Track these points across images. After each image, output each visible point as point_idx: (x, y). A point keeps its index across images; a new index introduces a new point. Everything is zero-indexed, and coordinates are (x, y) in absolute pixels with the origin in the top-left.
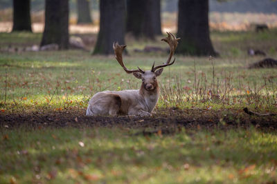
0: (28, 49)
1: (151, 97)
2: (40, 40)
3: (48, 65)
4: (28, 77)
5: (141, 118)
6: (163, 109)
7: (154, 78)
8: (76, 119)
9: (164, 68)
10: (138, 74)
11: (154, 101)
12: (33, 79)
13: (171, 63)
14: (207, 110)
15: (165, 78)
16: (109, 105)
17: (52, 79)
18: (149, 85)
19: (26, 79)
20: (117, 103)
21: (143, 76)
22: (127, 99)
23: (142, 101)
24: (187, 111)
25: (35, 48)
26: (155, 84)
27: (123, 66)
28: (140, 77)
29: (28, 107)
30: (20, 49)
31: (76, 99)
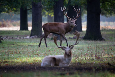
0: (25, 37)
1: (69, 58)
2: (30, 34)
3: (31, 44)
4: (20, 49)
5: (63, 67)
6: (74, 63)
7: (70, 50)
8: (35, 68)
9: (74, 46)
10: (63, 48)
11: (70, 60)
12: (23, 50)
13: (77, 43)
14: (93, 64)
15: (78, 50)
16: (51, 62)
17: (30, 50)
18: (68, 53)
19: (20, 50)
20: (54, 61)
21: (65, 49)
22: (58, 59)
23: (65, 60)
24: (84, 64)
25: (28, 37)
26: (70, 53)
27: (57, 45)
28: (64, 50)
29: (18, 62)
30: (22, 38)
31: (39, 59)
